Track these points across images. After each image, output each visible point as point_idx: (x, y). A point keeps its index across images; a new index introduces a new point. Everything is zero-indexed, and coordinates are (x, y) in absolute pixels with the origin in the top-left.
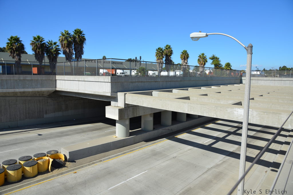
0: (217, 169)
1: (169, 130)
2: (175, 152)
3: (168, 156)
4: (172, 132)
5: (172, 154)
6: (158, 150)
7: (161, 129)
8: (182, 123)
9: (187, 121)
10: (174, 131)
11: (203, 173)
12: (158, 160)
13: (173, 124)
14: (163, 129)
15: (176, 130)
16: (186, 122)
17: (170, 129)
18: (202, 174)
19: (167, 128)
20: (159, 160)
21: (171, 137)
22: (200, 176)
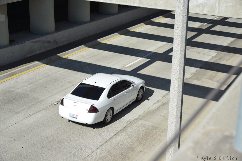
0: (147, 121)
1: (49, 42)
2: (59, 92)
3: (42, 101)
4: (56, 47)
5: (50, 97)
6: (20, 90)
7: (29, 42)
8: (80, 27)
9: (91, 20)
10: (61, 45)
11: (117, 132)
12: (17, 113)
13: (58, 29)
14: (36, 42)
15: (66, 43)
16: (91, 23)
17: (52, 40)
18: (114, 134)
19: (44, 38)
20: (20, 112)
21: (53, 58)
22: (109, 139)
